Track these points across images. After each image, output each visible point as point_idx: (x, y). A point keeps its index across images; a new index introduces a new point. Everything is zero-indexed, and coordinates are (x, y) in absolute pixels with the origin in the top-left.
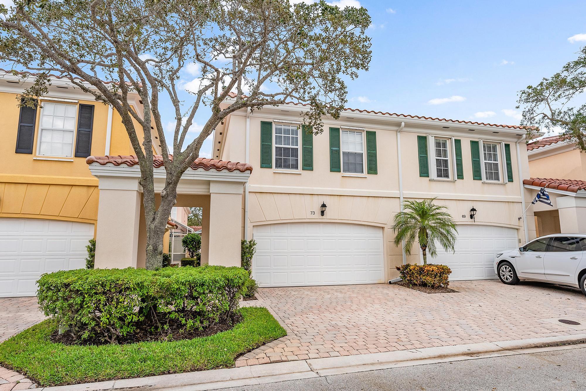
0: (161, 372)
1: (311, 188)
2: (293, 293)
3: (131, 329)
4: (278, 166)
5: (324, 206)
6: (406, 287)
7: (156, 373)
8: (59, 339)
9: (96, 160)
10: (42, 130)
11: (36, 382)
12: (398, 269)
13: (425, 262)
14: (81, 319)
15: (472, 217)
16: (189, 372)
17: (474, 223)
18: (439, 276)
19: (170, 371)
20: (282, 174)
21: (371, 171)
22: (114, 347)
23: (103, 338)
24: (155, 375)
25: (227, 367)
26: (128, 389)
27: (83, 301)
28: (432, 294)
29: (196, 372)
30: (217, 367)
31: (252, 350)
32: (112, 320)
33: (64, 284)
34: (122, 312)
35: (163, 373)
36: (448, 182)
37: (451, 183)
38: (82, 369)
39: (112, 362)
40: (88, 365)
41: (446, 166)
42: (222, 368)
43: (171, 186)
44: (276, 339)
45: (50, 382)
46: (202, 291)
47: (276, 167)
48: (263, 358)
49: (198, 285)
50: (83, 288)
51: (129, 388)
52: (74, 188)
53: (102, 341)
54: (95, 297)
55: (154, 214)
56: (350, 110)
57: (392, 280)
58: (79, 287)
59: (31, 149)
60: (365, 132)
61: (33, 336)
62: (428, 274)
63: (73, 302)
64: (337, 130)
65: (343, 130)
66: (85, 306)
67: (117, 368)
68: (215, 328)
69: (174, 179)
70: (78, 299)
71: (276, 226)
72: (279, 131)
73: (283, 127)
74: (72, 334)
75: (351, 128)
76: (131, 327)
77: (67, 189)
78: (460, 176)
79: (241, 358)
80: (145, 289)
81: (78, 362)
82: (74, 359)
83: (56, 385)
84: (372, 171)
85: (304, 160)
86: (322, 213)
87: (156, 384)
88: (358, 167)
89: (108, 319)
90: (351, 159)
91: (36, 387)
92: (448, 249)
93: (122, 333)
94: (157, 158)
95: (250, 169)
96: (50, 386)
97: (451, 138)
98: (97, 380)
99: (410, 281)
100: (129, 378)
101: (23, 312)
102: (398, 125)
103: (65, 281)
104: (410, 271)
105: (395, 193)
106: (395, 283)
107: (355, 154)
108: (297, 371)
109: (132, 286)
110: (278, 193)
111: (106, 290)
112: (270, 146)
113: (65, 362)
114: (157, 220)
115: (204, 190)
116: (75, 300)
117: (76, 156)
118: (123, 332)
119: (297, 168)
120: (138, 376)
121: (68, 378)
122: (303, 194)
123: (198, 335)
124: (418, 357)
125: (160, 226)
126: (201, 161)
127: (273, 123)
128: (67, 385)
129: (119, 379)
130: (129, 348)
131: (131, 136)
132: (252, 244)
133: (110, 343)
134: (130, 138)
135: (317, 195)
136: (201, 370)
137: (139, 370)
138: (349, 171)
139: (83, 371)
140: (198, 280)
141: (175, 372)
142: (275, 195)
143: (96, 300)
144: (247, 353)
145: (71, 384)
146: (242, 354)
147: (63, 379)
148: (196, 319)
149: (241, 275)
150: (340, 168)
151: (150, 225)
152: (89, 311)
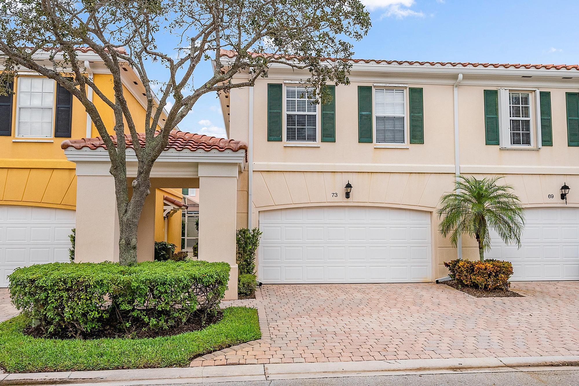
0: (115, 367)
1: (333, 164)
2: (304, 291)
3: (97, 326)
4: (290, 137)
5: (349, 186)
6: (454, 288)
7: (110, 368)
8: (31, 332)
9: (71, 144)
10: (20, 108)
11: (4, 369)
12: (447, 265)
13: (482, 257)
14: (46, 314)
15: (563, 196)
16: (142, 368)
17: (565, 205)
18: (494, 276)
19: (124, 366)
20: (294, 148)
21: (414, 140)
22: (78, 342)
23: (69, 333)
24: (109, 369)
25: (180, 366)
26: (81, 380)
27: (48, 297)
28: (483, 298)
29: (149, 369)
30: (170, 365)
31: (214, 352)
32: (75, 316)
33: (30, 280)
34: (84, 308)
35: (117, 368)
36: (528, 151)
37: (533, 152)
38: (43, 359)
39: (71, 355)
40: (49, 356)
41: (528, 129)
42: (175, 367)
43: (143, 175)
44: (246, 342)
45: (15, 369)
46: (163, 291)
47: (288, 139)
48: (221, 360)
49: (159, 284)
50: (46, 284)
51: (83, 379)
52: (55, 171)
53: (69, 335)
54: (58, 293)
55: (127, 206)
56: (385, 63)
57: (440, 279)
58: (42, 283)
59: (10, 130)
60: (408, 89)
61: (8, 327)
62: (480, 273)
63: (39, 298)
64: (370, 88)
65: (376, 88)
66: (49, 302)
67: (75, 361)
68: (185, 328)
69: (145, 168)
70: (42, 295)
71: (288, 212)
72: (290, 94)
73: (296, 89)
74: (42, 328)
75: (388, 85)
76: (96, 323)
77: (49, 173)
78: (547, 141)
79: (199, 358)
80: (105, 287)
81: (41, 353)
82: (38, 351)
83: (20, 373)
84: (416, 140)
85: (323, 129)
86: (348, 195)
87: (107, 377)
88: (398, 136)
89: (71, 314)
90: (389, 126)
91: (3, 373)
92: (509, 240)
93: (85, 329)
94: (142, 137)
95: (244, 147)
96: (15, 372)
97: (535, 91)
98: (56, 370)
99: (460, 282)
100: (84, 370)
101: (7, 304)
102: (455, 77)
103: (31, 277)
104: (459, 269)
105: (449, 167)
106: (444, 283)
107: (394, 119)
108: (249, 374)
109: (91, 283)
110: (289, 171)
111: (67, 287)
112: (280, 114)
113: (29, 353)
114: (129, 213)
115: (191, 173)
116: (40, 295)
117: (56, 136)
118: (88, 328)
119: (314, 139)
120: (93, 369)
121: (30, 367)
122: (322, 172)
123: (164, 334)
124: (392, 368)
125: (133, 219)
126: (191, 138)
127: (283, 85)
128: (30, 373)
129: (75, 370)
130: (90, 343)
131: (96, 125)
132: (257, 233)
133: (75, 338)
134: (96, 126)
135: (341, 172)
136: (154, 368)
137: (95, 364)
138: (384, 141)
139: (44, 361)
140: (159, 278)
141: (128, 368)
142: (286, 174)
143: (59, 296)
144: (206, 354)
145: (33, 373)
146: (200, 355)
147: (27, 367)
148: (161, 318)
149: (212, 273)
150: (371, 137)
151: (122, 217)
152: (53, 306)
